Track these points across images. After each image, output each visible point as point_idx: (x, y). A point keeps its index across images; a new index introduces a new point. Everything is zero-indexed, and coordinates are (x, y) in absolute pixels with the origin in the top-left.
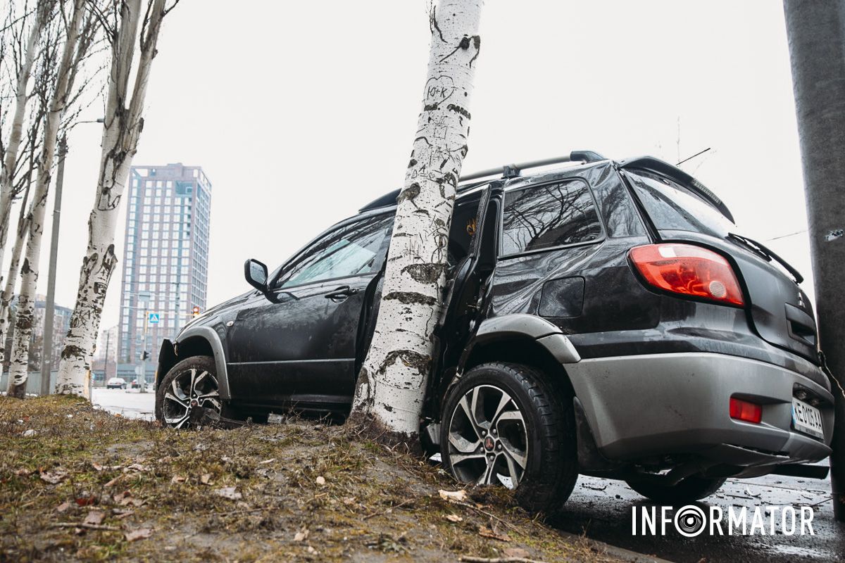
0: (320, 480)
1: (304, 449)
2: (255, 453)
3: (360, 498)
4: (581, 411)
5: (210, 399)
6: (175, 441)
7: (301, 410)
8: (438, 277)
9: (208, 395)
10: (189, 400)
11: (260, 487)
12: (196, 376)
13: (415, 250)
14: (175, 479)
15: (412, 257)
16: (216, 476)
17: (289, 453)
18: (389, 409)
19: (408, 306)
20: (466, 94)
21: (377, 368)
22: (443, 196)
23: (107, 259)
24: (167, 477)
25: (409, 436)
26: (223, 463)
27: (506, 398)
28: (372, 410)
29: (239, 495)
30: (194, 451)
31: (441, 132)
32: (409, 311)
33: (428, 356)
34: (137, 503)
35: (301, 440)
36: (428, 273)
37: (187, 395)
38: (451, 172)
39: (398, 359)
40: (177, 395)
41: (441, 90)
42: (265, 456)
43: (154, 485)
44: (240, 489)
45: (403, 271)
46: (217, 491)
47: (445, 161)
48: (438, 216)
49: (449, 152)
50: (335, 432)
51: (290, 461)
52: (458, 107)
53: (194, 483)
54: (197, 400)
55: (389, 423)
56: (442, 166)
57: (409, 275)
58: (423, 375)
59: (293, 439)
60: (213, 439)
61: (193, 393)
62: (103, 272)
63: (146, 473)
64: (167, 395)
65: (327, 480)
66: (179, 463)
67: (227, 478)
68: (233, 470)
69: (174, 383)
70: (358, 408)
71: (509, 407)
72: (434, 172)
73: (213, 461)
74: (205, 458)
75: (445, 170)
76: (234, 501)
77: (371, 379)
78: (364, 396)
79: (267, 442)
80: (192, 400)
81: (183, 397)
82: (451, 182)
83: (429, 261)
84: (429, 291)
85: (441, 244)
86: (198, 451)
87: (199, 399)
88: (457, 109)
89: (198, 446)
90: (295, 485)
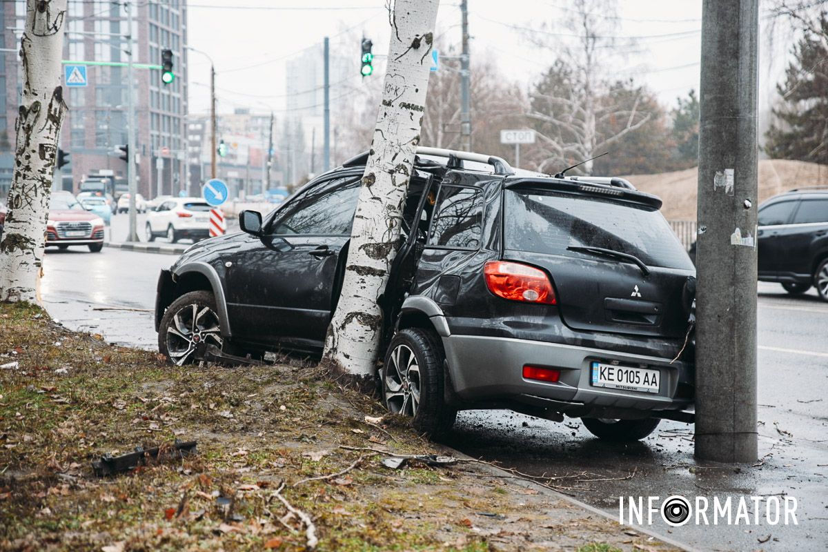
0: (283, 408)
1: (280, 387)
2: (244, 390)
3: (304, 419)
4: (447, 369)
5: (212, 335)
6: (189, 381)
7: (289, 351)
8: (388, 253)
9: (210, 330)
10: (192, 334)
11: (244, 411)
12: (198, 311)
13: (370, 231)
14: (194, 406)
15: (367, 237)
16: (218, 404)
17: (268, 390)
18: (347, 357)
19: (363, 277)
20: (417, 91)
21: (340, 325)
22: (395, 185)
23: (53, 109)
24: (188, 406)
25: (363, 377)
26: (223, 396)
27: (412, 356)
28: (336, 357)
29: (232, 416)
30: (203, 388)
31: (393, 128)
32: (363, 282)
33: (379, 316)
34: (175, 419)
35: (279, 380)
36: (379, 251)
37: (190, 329)
38: (402, 163)
39: (354, 319)
40: (178, 329)
41: (394, 88)
42: (250, 392)
43: (181, 410)
44: (232, 412)
45: (360, 248)
46: (219, 413)
47: (396, 154)
48: (389, 202)
49: (400, 146)
50: (308, 373)
51: (267, 396)
52: (409, 104)
53: (205, 409)
54: (199, 334)
55: (347, 367)
56: (394, 158)
57: (364, 252)
58: (375, 330)
59: (273, 379)
60: (215, 379)
61: (196, 327)
62: (50, 129)
63: (175, 403)
64: (170, 330)
65: (287, 408)
66: (194, 397)
67: (225, 406)
68: (229, 401)
69: (176, 317)
70: (327, 355)
71: (413, 363)
72: (387, 165)
73: (216, 395)
74: (211, 393)
75: (397, 162)
76: (229, 419)
77: (335, 333)
78: (330, 346)
79: (254, 382)
80: (194, 334)
81: (185, 331)
82: (402, 171)
83: (380, 241)
84: (380, 265)
85: (392, 226)
86: (206, 388)
87: (202, 334)
88: (407, 106)
89: (206, 384)
90: (266, 410)
